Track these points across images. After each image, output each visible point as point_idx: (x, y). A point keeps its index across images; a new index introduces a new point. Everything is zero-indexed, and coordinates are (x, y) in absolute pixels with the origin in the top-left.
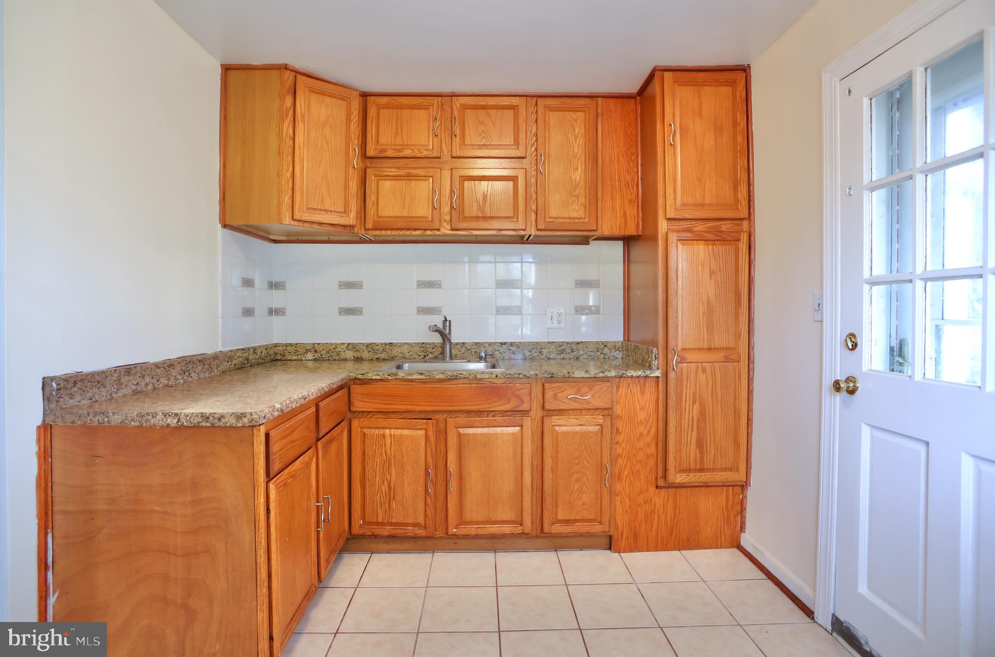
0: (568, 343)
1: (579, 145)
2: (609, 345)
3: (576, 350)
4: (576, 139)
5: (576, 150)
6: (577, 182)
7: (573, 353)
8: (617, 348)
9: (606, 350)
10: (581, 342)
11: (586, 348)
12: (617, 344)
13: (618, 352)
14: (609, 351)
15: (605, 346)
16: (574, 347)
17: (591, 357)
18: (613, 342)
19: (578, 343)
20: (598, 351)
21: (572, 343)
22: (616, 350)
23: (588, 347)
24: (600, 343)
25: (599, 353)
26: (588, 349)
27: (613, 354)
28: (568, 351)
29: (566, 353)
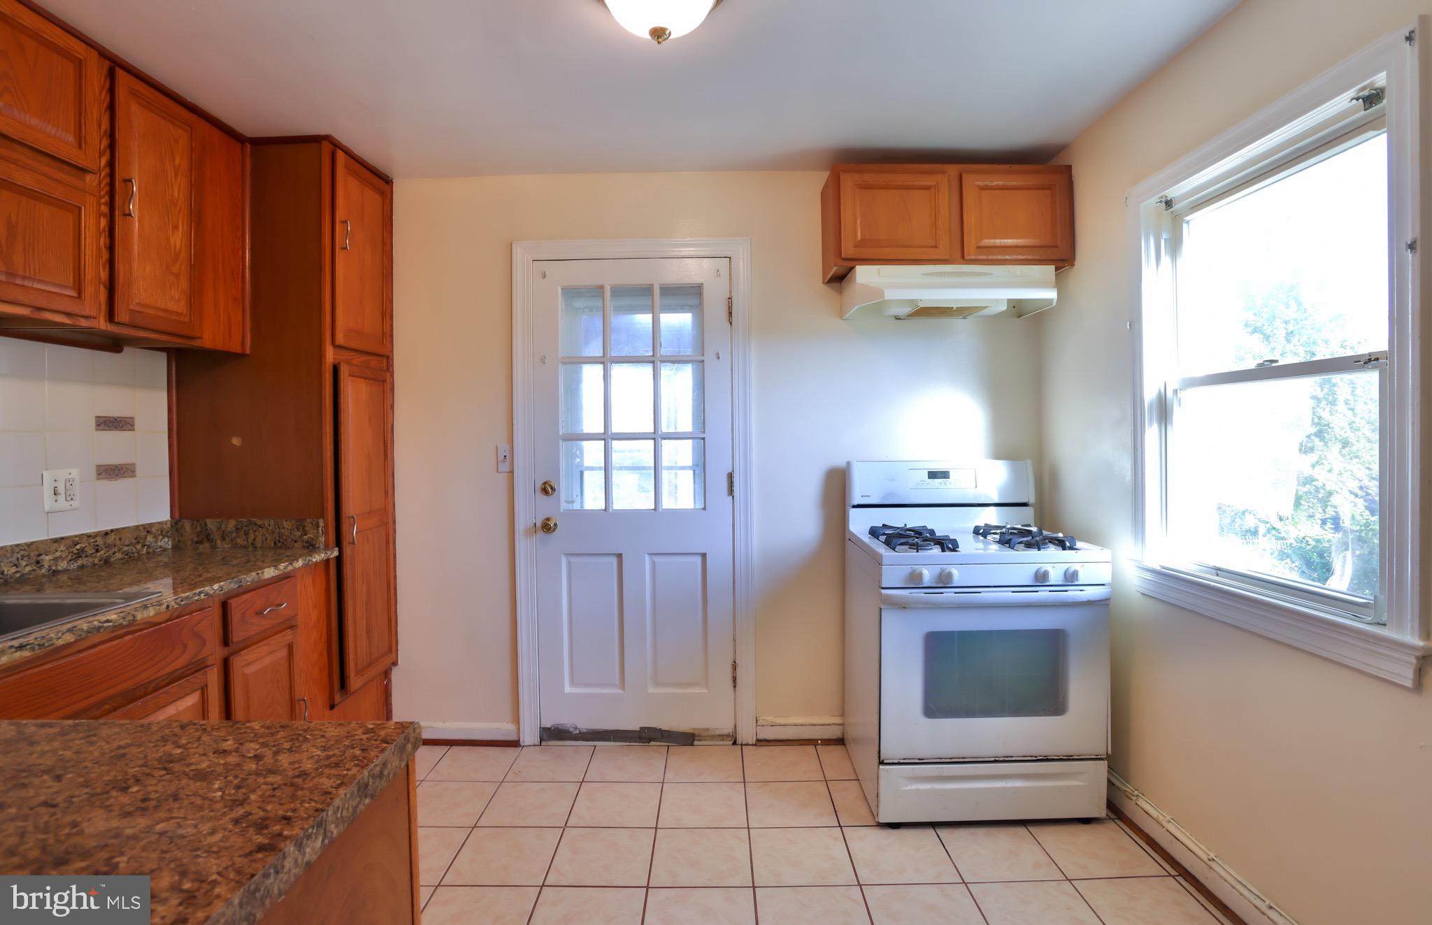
0: (89, 536)
1: (180, 187)
2: (154, 530)
3: (103, 547)
4: (176, 175)
5: (176, 194)
6: (177, 251)
7: (98, 554)
8: (164, 533)
9: (150, 539)
10: (112, 531)
11: (120, 539)
12: (164, 526)
13: (166, 539)
14: (154, 540)
15: (148, 532)
16: (100, 541)
17: (127, 555)
18: (159, 523)
19: (106, 533)
20: (138, 543)
21: (97, 535)
22: (164, 537)
23: (123, 539)
24: (141, 528)
25: (139, 547)
26: (122, 542)
27: (159, 544)
28: (90, 551)
29: (86, 556)
